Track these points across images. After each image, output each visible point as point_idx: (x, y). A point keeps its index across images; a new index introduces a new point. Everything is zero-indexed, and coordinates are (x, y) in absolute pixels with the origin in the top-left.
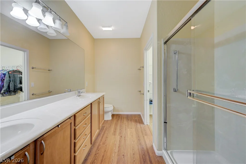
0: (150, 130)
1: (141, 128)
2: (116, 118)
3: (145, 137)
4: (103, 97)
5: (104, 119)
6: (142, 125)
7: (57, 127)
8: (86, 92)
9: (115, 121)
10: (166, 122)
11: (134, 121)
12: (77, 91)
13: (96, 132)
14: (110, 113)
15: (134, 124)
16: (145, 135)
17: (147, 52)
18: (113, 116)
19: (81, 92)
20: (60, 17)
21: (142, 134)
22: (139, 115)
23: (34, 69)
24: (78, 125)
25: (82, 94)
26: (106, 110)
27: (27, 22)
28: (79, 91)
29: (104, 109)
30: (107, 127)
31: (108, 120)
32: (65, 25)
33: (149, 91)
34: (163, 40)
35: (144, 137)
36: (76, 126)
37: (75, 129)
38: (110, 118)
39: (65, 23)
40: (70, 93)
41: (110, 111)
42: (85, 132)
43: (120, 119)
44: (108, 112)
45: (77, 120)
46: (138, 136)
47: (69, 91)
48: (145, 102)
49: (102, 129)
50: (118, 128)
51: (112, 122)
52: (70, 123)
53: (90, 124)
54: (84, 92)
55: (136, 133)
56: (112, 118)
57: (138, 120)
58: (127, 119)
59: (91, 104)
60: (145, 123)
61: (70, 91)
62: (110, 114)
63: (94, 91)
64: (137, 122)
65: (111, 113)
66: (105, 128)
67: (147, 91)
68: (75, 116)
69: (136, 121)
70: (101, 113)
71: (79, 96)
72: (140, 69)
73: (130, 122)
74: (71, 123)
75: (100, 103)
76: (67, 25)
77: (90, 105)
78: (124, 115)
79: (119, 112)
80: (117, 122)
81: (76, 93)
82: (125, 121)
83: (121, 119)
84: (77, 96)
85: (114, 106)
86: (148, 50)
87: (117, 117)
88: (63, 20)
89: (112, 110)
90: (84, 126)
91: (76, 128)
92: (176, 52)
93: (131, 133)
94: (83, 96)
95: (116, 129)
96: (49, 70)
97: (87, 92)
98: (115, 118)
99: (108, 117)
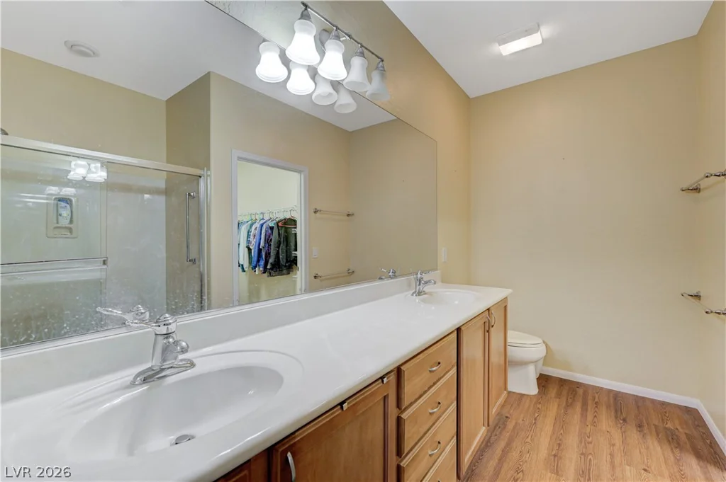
2: (559, 395)
4: (503, 306)
5: (505, 389)
7: (339, 407)
8: (443, 282)
11: (657, 432)
12: (412, 277)
13: (476, 435)
14: (531, 368)
15: (659, 449)
18: (543, 380)
19: (426, 283)
20: (362, 46)
23: (318, 214)
24: (411, 404)
25: (427, 289)
26: (513, 353)
27: (290, 86)
28: (419, 276)
29: (508, 348)
30: (520, 421)
31: (522, 395)
32: (377, 68)
36: (403, 408)
37: (399, 420)
38: (533, 390)
39: (378, 63)
40: (392, 280)
41: (532, 362)
42: (434, 435)
43: (579, 404)
45: (409, 389)
47: (391, 274)
49: (497, 425)
50: (572, 442)
51: (539, 406)
52: (382, 397)
53: (455, 403)
54: (435, 283)
56: (539, 388)
58: (616, 411)
59: (458, 330)
61: (395, 276)
62: (532, 374)
63: (469, 280)
64: (679, 444)
65: (536, 369)
66: (510, 425)
68: (399, 371)
69: (672, 440)
70: (496, 359)
71: (419, 293)
73: (633, 434)
74: (385, 397)
75: (492, 329)
76: (383, 67)
77: (455, 335)
78: (598, 390)
79: (571, 371)
80: (566, 414)
81: (409, 285)
82: (606, 422)
83: (585, 405)
84: (412, 295)
85: (548, 343)
87: (565, 392)
88: (373, 53)
89: (539, 360)
90: (430, 411)
91: (404, 416)
94: (430, 294)
95: (559, 445)
96: (348, 215)
97: (446, 280)
98: (553, 392)
99: (524, 383)
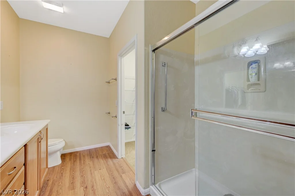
0: (127, 164)
1: (114, 164)
2: (70, 160)
3: (123, 175)
4: (46, 128)
5: (47, 167)
6: (115, 161)
9: (69, 165)
10: (154, 149)
11: (101, 156)
15: (102, 161)
16: (122, 174)
17: (123, 59)
18: (63, 156)
21: (118, 172)
22: (108, 147)
29: (49, 148)
30: (55, 178)
31: (54, 167)
33: (124, 112)
34: (151, 47)
35: (121, 176)
38: (59, 162)
41: (59, 150)
43: (78, 159)
44: (55, 152)
46: (114, 178)
48: (120, 127)
50: (78, 174)
51: (63, 167)
55: (109, 174)
56: (62, 160)
57: (107, 155)
58: (90, 156)
59: (25, 146)
60: (119, 157)
62: (58, 155)
64: (107, 157)
65: (60, 153)
66: (50, 183)
67: (122, 113)
69: (105, 157)
72: (109, 83)
73: (96, 160)
75: (41, 141)
78: (84, 151)
80: (74, 165)
82: (88, 161)
83: (80, 159)
86: (124, 57)
87: (72, 157)
89: (62, 148)
92: (165, 65)
93: (101, 176)
95: (73, 178)
98: (67, 159)
99: (55, 161)
